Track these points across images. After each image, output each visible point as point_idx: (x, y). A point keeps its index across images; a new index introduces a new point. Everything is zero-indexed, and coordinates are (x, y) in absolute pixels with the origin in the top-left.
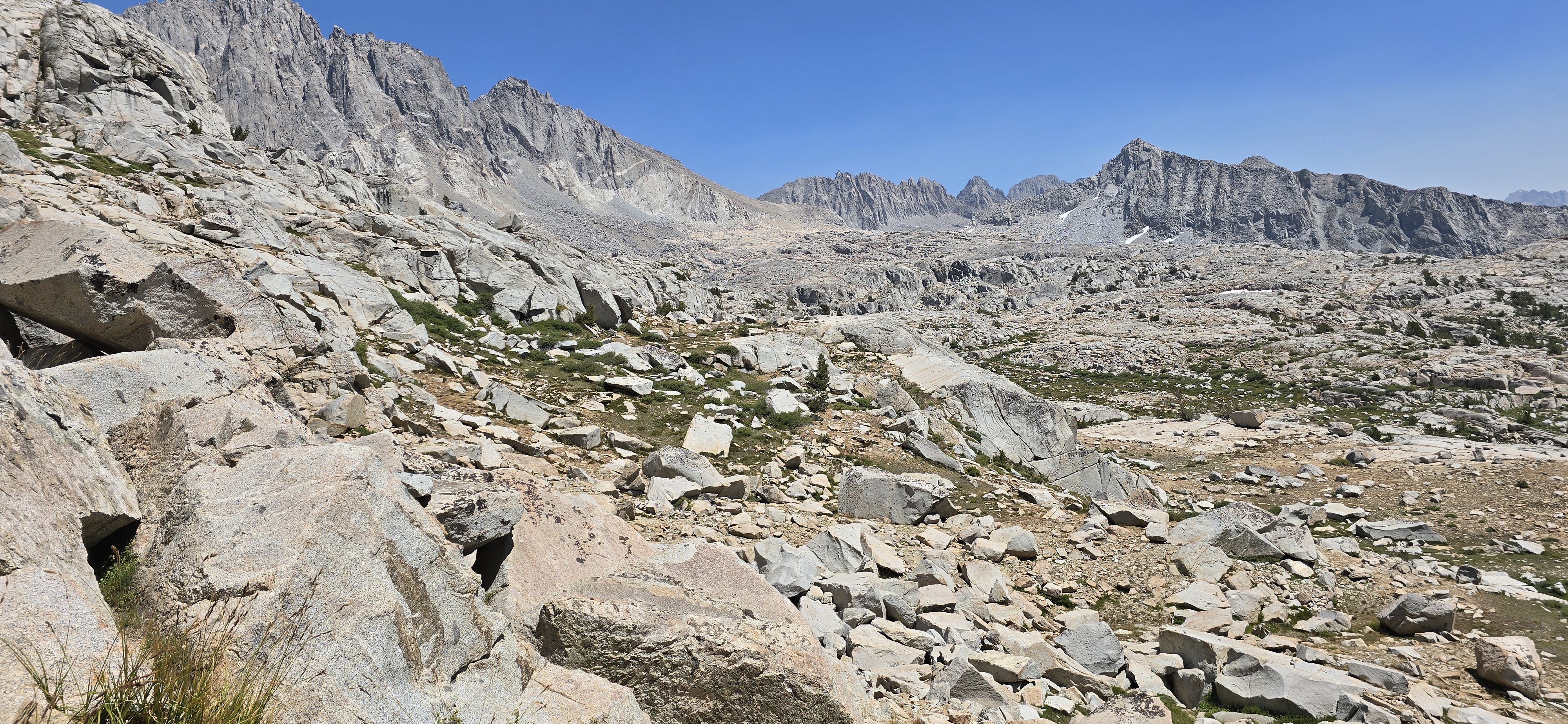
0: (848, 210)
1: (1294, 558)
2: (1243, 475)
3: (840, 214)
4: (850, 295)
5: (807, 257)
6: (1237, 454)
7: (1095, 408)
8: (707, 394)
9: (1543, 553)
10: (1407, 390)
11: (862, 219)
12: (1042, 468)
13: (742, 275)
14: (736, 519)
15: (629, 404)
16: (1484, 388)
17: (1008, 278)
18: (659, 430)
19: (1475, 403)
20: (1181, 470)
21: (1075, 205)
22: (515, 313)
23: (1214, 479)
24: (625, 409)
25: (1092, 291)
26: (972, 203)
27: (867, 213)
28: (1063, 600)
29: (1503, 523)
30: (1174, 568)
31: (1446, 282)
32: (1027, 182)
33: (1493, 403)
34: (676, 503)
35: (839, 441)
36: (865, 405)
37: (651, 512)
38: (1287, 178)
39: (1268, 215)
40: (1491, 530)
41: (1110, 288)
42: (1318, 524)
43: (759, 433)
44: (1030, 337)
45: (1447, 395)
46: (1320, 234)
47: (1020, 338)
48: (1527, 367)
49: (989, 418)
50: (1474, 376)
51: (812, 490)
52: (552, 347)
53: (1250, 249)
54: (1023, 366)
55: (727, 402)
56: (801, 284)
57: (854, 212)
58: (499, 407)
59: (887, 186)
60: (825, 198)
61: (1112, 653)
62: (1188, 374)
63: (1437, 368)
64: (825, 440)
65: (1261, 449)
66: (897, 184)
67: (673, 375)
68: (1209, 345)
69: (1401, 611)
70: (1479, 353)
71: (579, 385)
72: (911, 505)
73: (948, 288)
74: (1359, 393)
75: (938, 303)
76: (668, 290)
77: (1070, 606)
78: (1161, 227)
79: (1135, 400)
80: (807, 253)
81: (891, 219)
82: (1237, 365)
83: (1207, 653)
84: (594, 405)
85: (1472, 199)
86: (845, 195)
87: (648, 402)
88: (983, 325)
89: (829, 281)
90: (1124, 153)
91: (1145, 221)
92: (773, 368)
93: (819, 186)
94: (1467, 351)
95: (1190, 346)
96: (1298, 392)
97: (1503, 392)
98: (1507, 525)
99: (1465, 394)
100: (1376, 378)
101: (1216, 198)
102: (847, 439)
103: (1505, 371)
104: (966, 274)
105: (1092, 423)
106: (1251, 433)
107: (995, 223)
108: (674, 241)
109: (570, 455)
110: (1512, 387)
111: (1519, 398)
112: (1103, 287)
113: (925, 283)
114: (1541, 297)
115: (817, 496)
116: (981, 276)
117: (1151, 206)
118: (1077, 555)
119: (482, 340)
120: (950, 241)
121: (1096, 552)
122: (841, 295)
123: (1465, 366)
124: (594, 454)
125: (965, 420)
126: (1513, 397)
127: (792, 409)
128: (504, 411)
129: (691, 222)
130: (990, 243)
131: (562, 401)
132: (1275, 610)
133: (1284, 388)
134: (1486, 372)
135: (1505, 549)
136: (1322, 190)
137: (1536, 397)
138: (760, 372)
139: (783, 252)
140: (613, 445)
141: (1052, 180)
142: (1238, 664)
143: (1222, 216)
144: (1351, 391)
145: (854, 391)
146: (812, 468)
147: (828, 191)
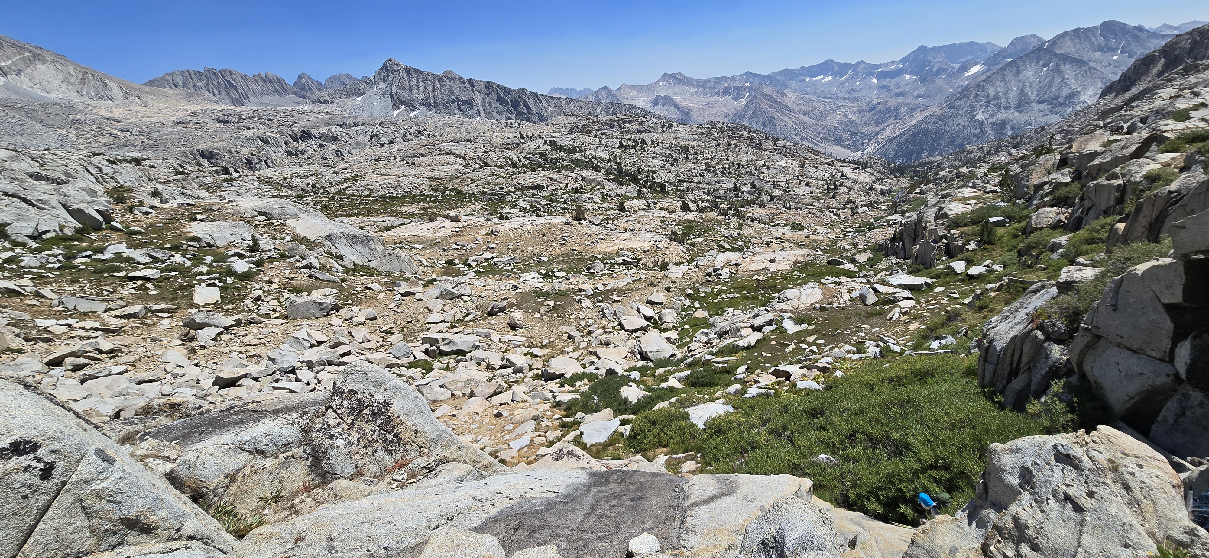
0: (220, 93)
1: (463, 295)
2: (455, 246)
3: (214, 95)
4: (238, 153)
5: (197, 126)
6: (453, 236)
7: (392, 219)
8: (195, 270)
9: (548, 260)
10: (513, 192)
11: (232, 98)
12: (373, 264)
13: (150, 142)
14: (247, 339)
15: (149, 285)
16: (538, 189)
17: (335, 139)
18: (175, 296)
19: (536, 195)
20: (431, 247)
21: (364, 93)
22: (29, 237)
23: (444, 250)
24: (148, 289)
25: (382, 144)
26: (303, 89)
27: (234, 95)
28: (390, 332)
30: (426, 310)
31: (527, 136)
32: (334, 77)
33: (541, 194)
34: (214, 339)
35: (277, 280)
36: (283, 257)
37: (203, 347)
38: (464, 82)
39: (458, 101)
41: (391, 142)
42: (481, 263)
43: (233, 286)
44: (355, 178)
45: (526, 193)
46: (481, 110)
47: (349, 179)
48: (551, 179)
49: (345, 247)
51: (271, 309)
52: (75, 258)
53: (454, 118)
54: (354, 195)
55: (209, 273)
56: (200, 147)
57: (224, 94)
58: (71, 307)
59: (244, 77)
60: (200, 84)
61: (407, 351)
62: (431, 193)
63: (523, 182)
64: (269, 282)
65: (461, 232)
66: (251, 76)
67: (168, 262)
68: (438, 178)
69: (493, 308)
71: (111, 280)
72: (322, 309)
73: (301, 145)
74: (497, 195)
75: (297, 154)
76: (104, 172)
77: (392, 334)
78: (411, 106)
79: (409, 209)
80: (197, 123)
81: (252, 98)
82: (451, 187)
83: (436, 341)
84: (128, 290)
85: (536, 94)
86: (215, 83)
87: (161, 282)
88: (328, 173)
89: (220, 145)
90: (385, 65)
91: (402, 103)
92: (225, 244)
93: (193, 76)
95: (430, 178)
96: (475, 197)
97: (544, 189)
99: (532, 192)
100: (502, 188)
101: (434, 91)
102: (281, 279)
103: (544, 181)
104: (310, 137)
105: (393, 227)
106: (457, 224)
107: (321, 103)
108: (78, 116)
109: (134, 325)
110: (547, 187)
111: (549, 191)
112: (387, 142)
113: (286, 143)
114: (559, 142)
115: (274, 311)
116: (320, 138)
117: (404, 95)
118: (392, 313)
119: (22, 264)
120: (295, 115)
121: (399, 310)
122: (231, 153)
123: (531, 180)
124: (149, 321)
125: (334, 251)
126: (547, 191)
127: (247, 269)
128: (75, 309)
129: (90, 102)
130: (321, 116)
131: (105, 292)
132: (459, 316)
133: (470, 196)
134: (539, 182)
136: (479, 88)
138: (217, 247)
139: (178, 123)
140: (154, 312)
141: (349, 77)
142: (446, 342)
143: (439, 100)
144: (494, 195)
145: (275, 248)
146: (268, 298)
147: (201, 80)
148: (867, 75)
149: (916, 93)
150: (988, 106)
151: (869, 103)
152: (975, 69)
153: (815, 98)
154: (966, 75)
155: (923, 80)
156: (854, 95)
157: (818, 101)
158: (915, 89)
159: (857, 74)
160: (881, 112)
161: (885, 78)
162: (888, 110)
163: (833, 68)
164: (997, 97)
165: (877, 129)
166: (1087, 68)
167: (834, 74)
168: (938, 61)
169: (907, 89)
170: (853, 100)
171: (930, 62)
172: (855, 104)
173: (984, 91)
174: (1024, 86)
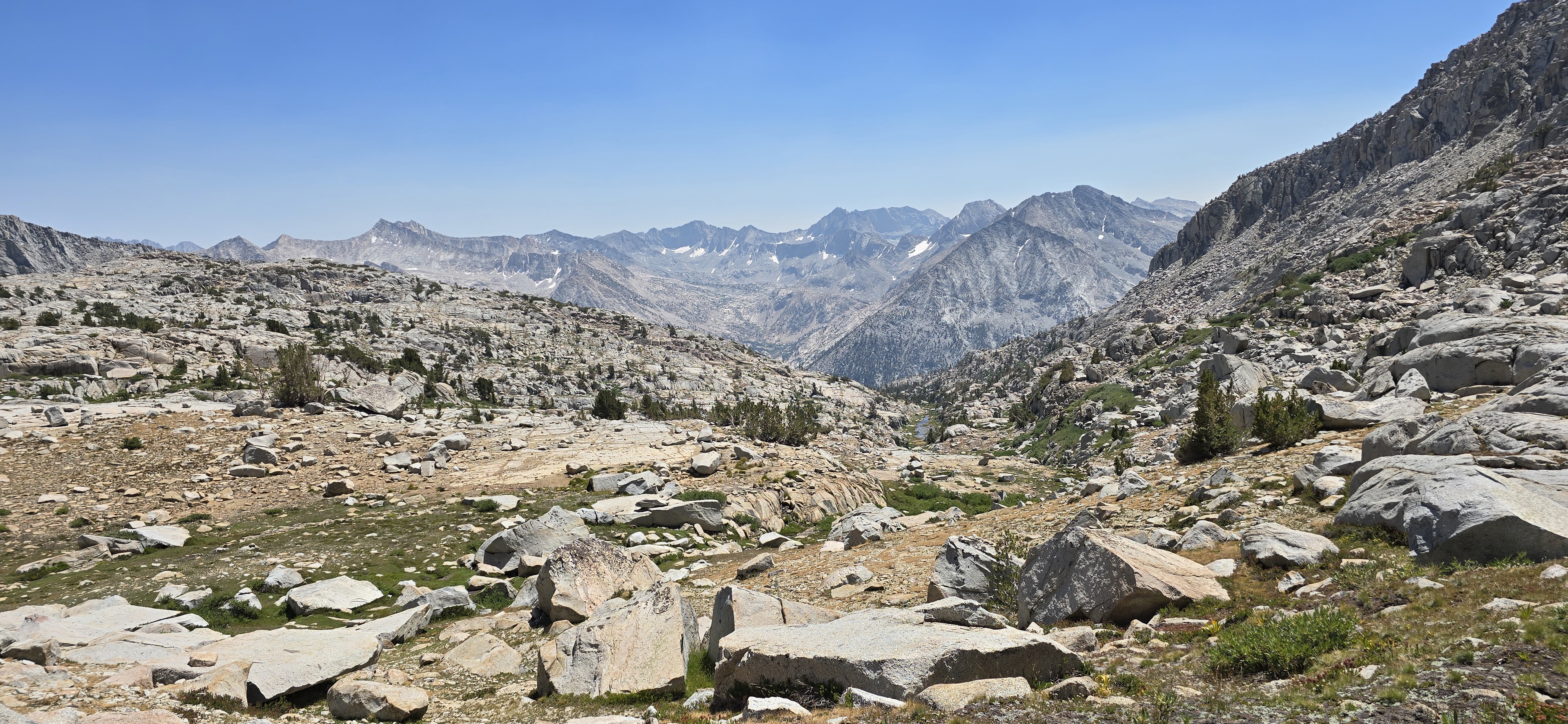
9: (187, 543)
16: (67, 374)
19: (56, 391)
29: (104, 507)
33: (79, 391)
40: (81, 523)
45: (17, 385)
48: (117, 346)
50: (52, 360)
70: (57, 333)
94: (41, 331)
97: (93, 376)
98: (112, 508)
99: (42, 383)
103: (92, 352)
110: (103, 371)
111: (112, 383)
114: (125, 309)
123: (40, 349)
126: (105, 382)
134: (68, 355)
135: (113, 549)
137: (133, 380)
148: (762, 250)
149: (843, 281)
150: (956, 301)
151: (773, 295)
152: (922, 247)
153: (682, 284)
154: (911, 255)
155: (851, 261)
156: (747, 281)
157: (689, 289)
158: (842, 274)
159: (746, 246)
160: (795, 310)
161: (791, 256)
162: (807, 308)
163: (705, 236)
164: (964, 288)
165: (793, 339)
166: (1072, 249)
167: (709, 247)
168: (867, 235)
169: (830, 274)
170: (748, 289)
171: (855, 233)
172: (752, 297)
173: (945, 278)
174: (998, 272)
